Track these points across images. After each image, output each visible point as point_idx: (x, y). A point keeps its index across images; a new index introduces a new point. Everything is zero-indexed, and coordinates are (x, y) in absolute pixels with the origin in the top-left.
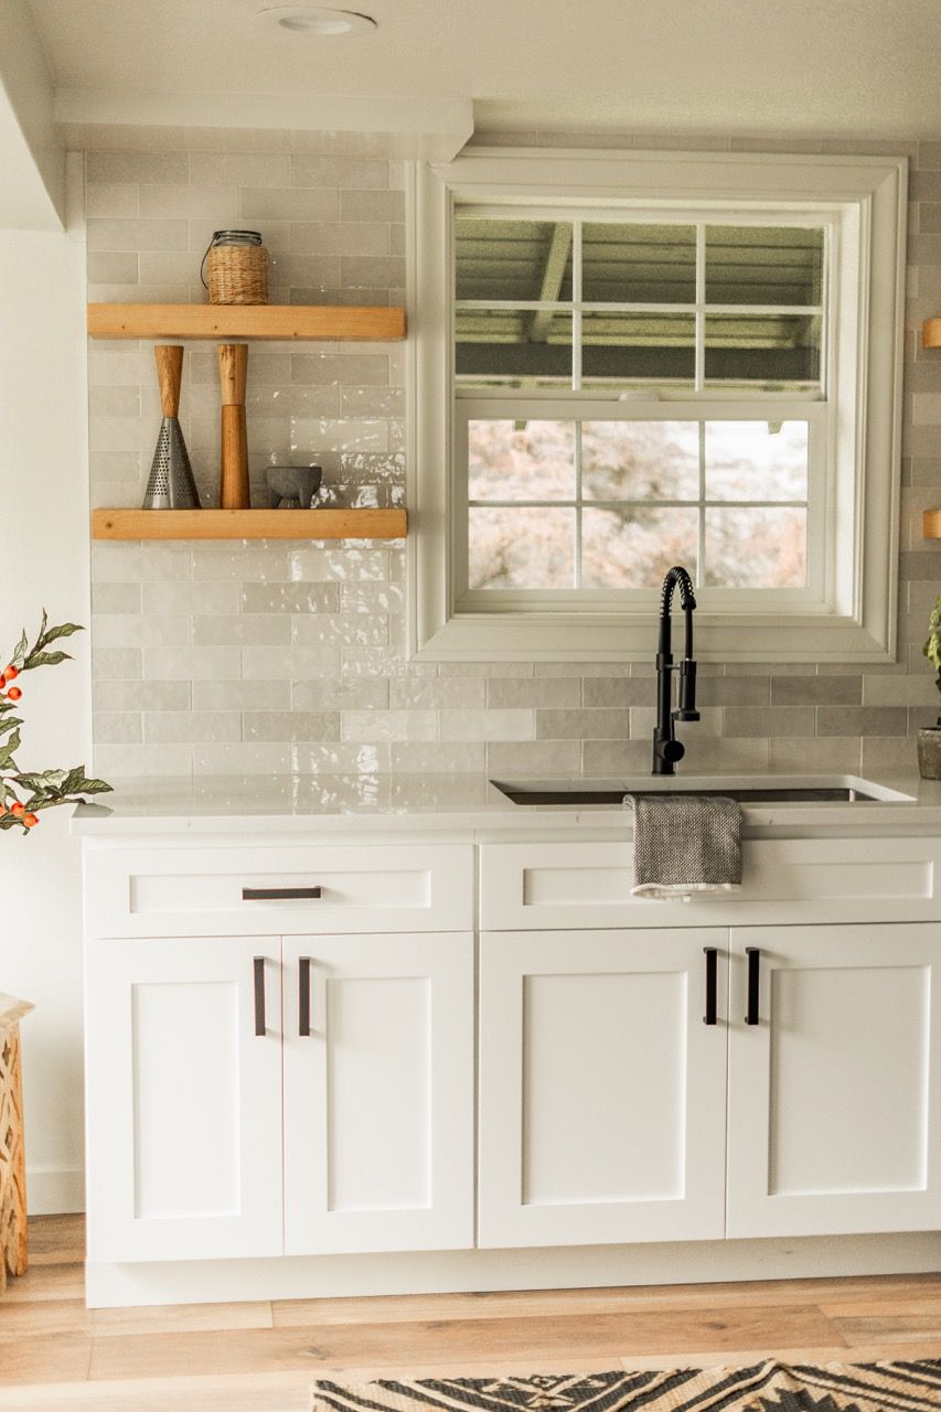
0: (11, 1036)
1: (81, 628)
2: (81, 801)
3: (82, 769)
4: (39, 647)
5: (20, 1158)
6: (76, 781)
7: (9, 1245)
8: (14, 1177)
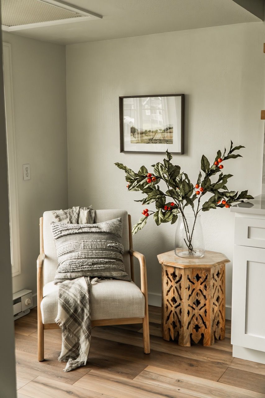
0: (221, 269)
1: (244, 147)
2: (243, 201)
3: (246, 191)
4: (231, 152)
5: (223, 305)
6: (244, 194)
7: (216, 330)
8: (220, 311)
